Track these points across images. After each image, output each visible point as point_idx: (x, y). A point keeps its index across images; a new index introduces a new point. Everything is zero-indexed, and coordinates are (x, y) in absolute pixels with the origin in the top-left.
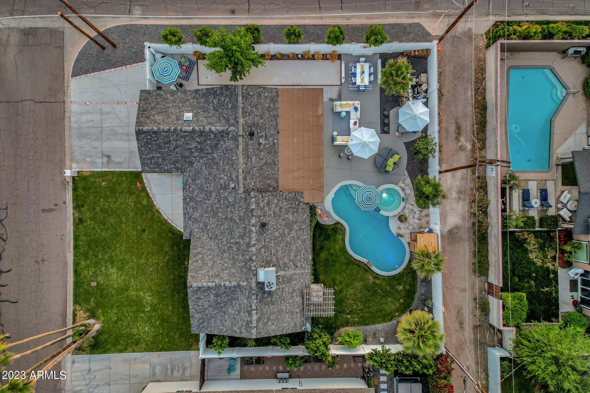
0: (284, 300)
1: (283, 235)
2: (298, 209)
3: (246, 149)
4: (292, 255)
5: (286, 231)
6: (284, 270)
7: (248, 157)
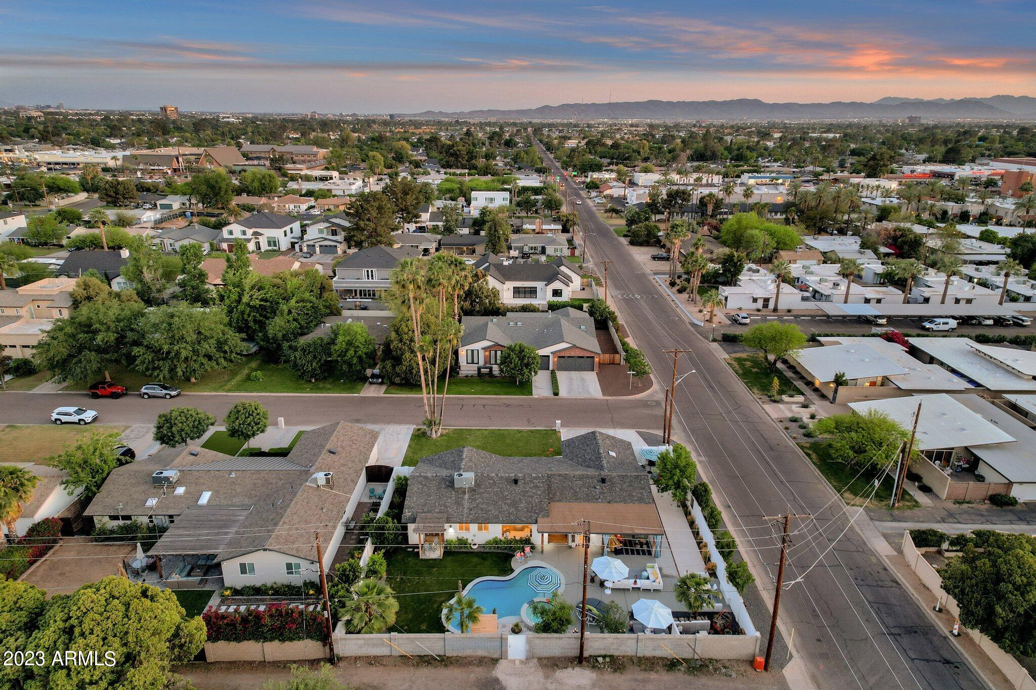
0: (440, 498)
1: (505, 498)
2: (531, 512)
3: (588, 477)
4: (484, 506)
5: (509, 501)
6: (469, 498)
7: (581, 478)
